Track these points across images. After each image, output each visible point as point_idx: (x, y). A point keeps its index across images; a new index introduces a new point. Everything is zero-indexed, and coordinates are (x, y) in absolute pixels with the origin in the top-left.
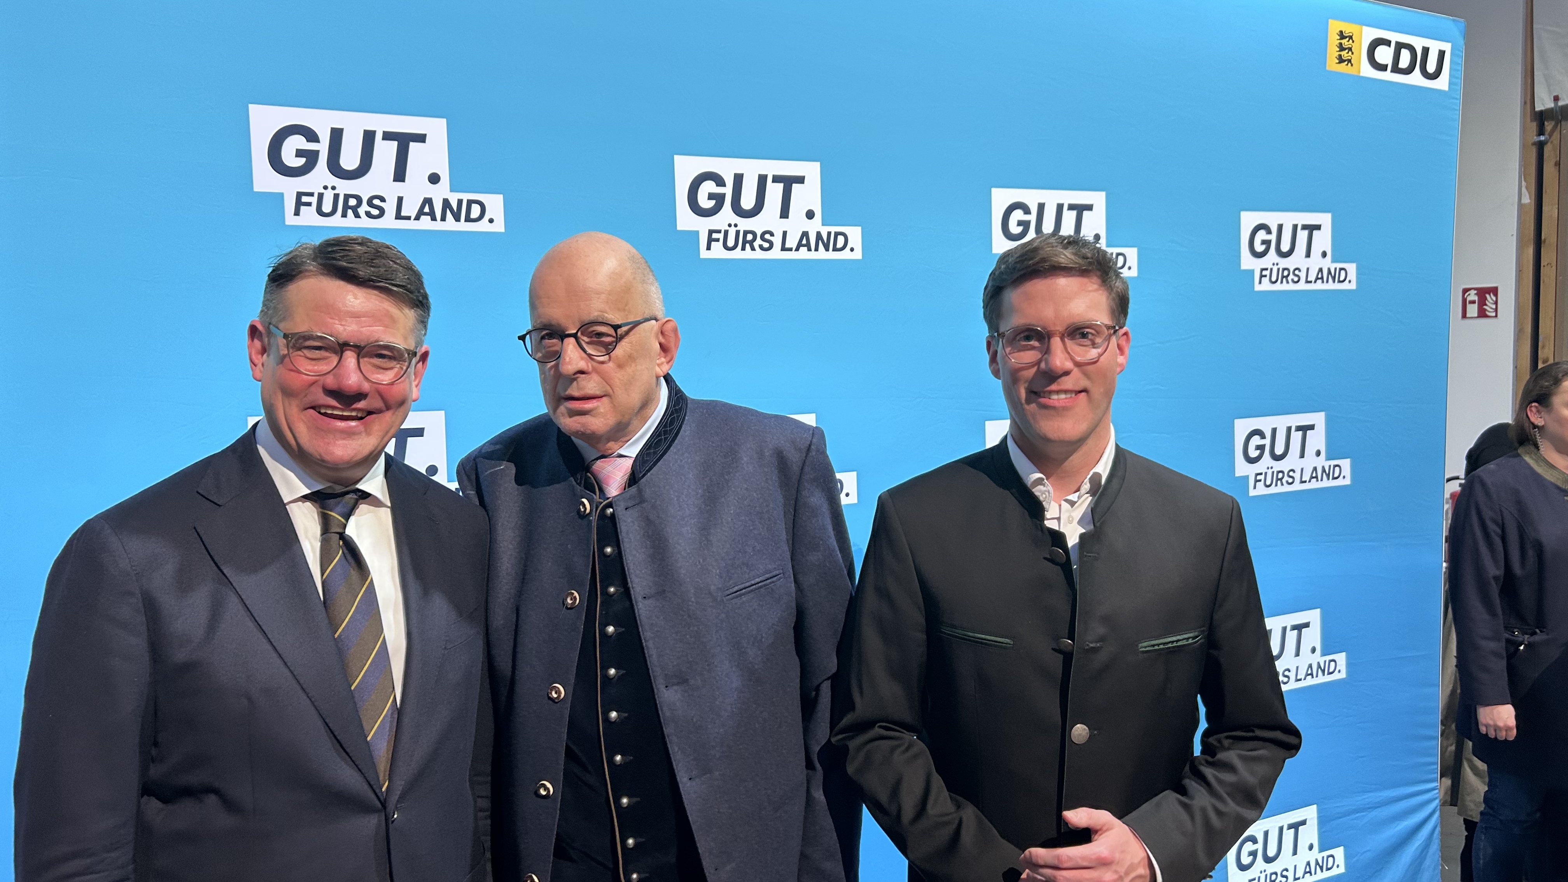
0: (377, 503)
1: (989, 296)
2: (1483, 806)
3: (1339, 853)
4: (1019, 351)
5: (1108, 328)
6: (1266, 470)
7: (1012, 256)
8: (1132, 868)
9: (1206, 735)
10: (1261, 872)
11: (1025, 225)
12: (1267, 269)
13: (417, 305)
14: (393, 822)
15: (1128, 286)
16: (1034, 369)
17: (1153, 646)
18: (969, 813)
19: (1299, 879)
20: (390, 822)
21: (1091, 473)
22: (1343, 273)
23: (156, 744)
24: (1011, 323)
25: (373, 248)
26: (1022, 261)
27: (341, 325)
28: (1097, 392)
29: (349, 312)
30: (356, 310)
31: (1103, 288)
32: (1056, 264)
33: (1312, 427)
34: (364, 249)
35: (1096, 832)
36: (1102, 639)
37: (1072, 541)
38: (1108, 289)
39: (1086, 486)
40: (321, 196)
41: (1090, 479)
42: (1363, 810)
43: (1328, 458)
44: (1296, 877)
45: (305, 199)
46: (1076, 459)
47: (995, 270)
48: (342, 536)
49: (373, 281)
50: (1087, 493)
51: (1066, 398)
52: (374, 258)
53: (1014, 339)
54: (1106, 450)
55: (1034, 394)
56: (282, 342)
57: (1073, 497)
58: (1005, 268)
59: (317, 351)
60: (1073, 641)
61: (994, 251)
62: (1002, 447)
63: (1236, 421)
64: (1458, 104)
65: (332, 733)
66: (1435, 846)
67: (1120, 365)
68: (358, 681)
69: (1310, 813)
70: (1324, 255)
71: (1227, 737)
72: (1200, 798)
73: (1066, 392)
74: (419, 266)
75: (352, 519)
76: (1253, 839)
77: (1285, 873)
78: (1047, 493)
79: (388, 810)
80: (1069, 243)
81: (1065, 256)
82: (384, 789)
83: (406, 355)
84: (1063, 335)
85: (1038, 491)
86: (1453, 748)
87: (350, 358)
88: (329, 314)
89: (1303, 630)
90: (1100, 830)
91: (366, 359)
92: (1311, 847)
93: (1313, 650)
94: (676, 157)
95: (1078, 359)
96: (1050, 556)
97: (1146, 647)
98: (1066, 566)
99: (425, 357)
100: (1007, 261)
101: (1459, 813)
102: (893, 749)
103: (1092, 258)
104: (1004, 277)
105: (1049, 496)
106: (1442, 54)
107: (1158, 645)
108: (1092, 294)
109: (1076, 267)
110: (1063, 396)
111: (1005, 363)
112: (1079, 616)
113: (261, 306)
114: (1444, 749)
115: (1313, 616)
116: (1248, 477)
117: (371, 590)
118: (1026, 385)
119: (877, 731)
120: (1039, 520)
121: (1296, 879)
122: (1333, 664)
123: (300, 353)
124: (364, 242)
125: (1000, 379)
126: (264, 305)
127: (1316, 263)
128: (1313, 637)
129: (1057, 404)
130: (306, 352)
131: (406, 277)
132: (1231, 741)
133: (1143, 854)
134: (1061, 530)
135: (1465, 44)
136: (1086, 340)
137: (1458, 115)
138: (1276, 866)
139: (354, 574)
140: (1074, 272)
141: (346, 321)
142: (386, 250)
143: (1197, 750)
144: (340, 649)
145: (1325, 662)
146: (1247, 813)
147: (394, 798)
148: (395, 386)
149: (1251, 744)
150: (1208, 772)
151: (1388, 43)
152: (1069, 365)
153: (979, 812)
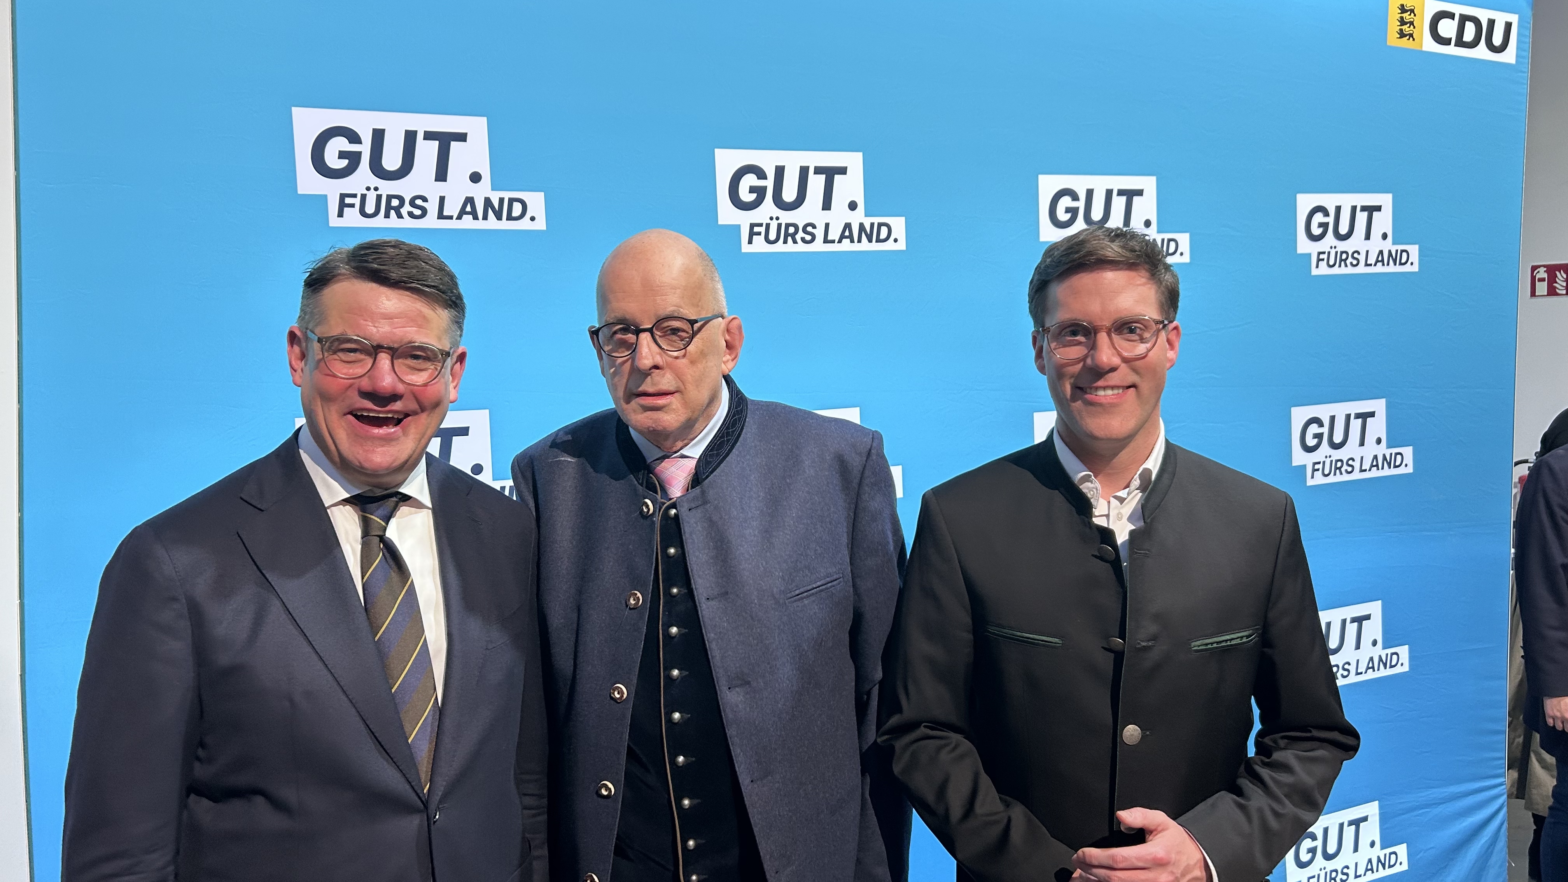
0: (419, 505)
1: (1034, 290)
2: (1552, 800)
3: (1402, 850)
4: (1065, 346)
5: (1157, 322)
6: (1324, 459)
7: (1058, 249)
8: (1186, 871)
9: (1260, 735)
10: (1321, 870)
11: (1073, 211)
12: (1324, 253)
13: (451, 306)
14: (435, 822)
15: (1178, 279)
16: (1081, 365)
17: (1207, 644)
18: (1018, 812)
19: (1360, 876)
20: (432, 823)
21: (1141, 469)
22: (1404, 255)
23: (202, 745)
24: (1056, 318)
25: (406, 250)
26: (1068, 255)
27: (375, 327)
28: (1145, 387)
29: (382, 314)
30: (389, 311)
31: (1152, 282)
32: (1103, 258)
33: (1372, 414)
34: (397, 251)
35: (1151, 832)
36: (1154, 638)
37: (1122, 537)
38: (1156, 283)
39: (1136, 482)
40: (364, 197)
41: (1140, 475)
42: (1427, 806)
43: (1389, 446)
44: (1358, 874)
45: (348, 200)
46: (1124, 455)
47: (1040, 263)
48: (382, 539)
49: (404, 282)
50: (1137, 489)
51: (1113, 395)
52: (406, 259)
53: (1060, 334)
54: (1157, 444)
55: (1079, 390)
56: (316, 346)
57: (1122, 494)
58: (1051, 261)
59: (352, 354)
60: (1124, 640)
61: (1042, 239)
62: (1049, 442)
63: (1293, 409)
64: (1525, 76)
65: (373, 733)
66: (1502, 842)
67: (1170, 361)
68: (399, 682)
69: (1372, 809)
70: (1385, 236)
71: (1283, 738)
72: (1257, 799)
73: (1113, 388)
74: (453, 266)
75: (393, 522)
76: (1314, 837)
77: (1345, 870)
78: (1095, 490)
79: (430, 811)
80: (1117, 236)
81: (1112, 249)
82: (425, 791)
83: (440, 356)
84: (1110, 330)
85: (1085, 488)
86: (1521, 740)
87: (384, 360)
88: (362, 316)
89: (1364, 622)
90: (1155, 830)
91: (400, 360)
92: (1372, 844)
93: (1375, 643)
94: (716, 150)
95: (1126, 354)
96: (1099, 553)
97: (1199, 646)
98: (1116, 563)
99: (462, 358)
100: (1053, 254)
101: (1527, 808)
102: (939, 749)
103: (1140, 251)
104: (1050, 270)
105: (1097, 493)
106: (1508, 26)
107: (1212, 644)
108: (1140, 287)
109: (1124, 261)
110: (1109, 392)
111: (1050, 359)
112: (1130, 614)
113: (299, 311)
114: (1511, 741)
115: (1375, 608)
116: (1305, 466)
117: (412, 593)
118: (1072, 380)
119: (923, 731)
120: (1087, 517)
121: (1356, 877)
122: (1395, 657)
123: (335, 357)
124: (397, 245)
125: (1045, 375)
126: (302, 310)
127: (1376, 245)
128: (1374, 629)
129: (1103, 401)
130: (340, 354)
131: (438, 277)
132: (1286, 741)
133: (1199, 856)
134: (1110, 527)
135: (1534, 15)
136: (1133, 335)
137: (1525, 89)
138: (1337, 864)
139: (394, 576)
140: (1121, 266)
141: (379, 323)
142: (418, 252)
143: (1251, 752)
144: (381, 651)
145: (1387, 655)
146: (1305, 815)
147: (436, 798)
148: (429, 387)
149: (1308, 745)
150: (1265, 773)
151: (1451, 16)
152: (1116, 361)
153: (1030, 813)
